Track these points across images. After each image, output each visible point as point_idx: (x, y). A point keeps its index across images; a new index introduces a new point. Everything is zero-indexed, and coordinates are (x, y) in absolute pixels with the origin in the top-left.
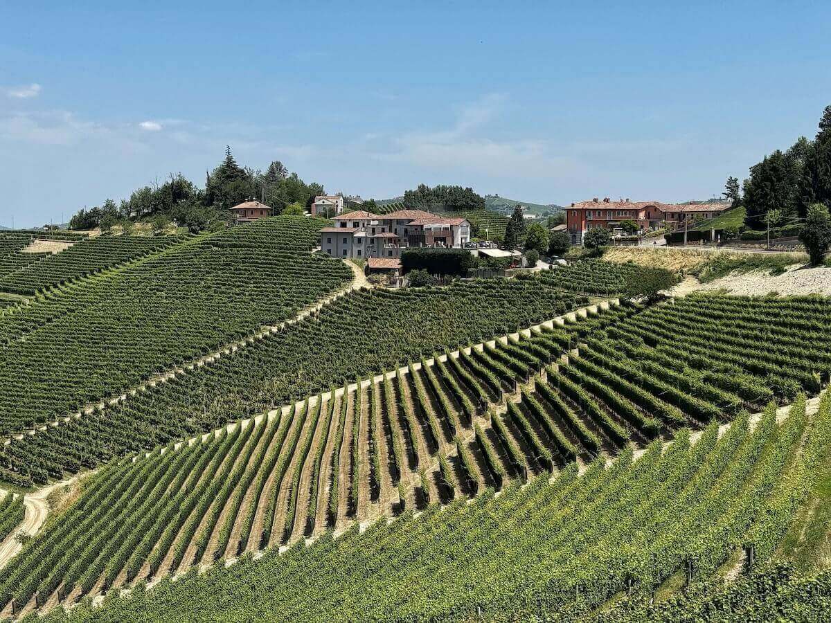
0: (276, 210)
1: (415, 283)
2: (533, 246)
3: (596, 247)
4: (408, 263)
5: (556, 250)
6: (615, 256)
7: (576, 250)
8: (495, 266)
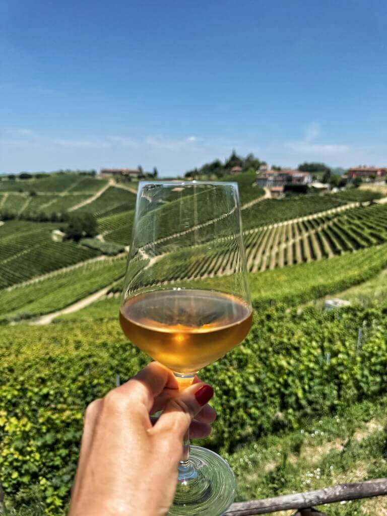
0: (246, 170)
1: (287, 196)
2: (334, 184)
3: (357, 183)
4: (287, 189)
5: (342, 184)
6: (364, 187)
7: (349, 185)
8: (317, 190)
